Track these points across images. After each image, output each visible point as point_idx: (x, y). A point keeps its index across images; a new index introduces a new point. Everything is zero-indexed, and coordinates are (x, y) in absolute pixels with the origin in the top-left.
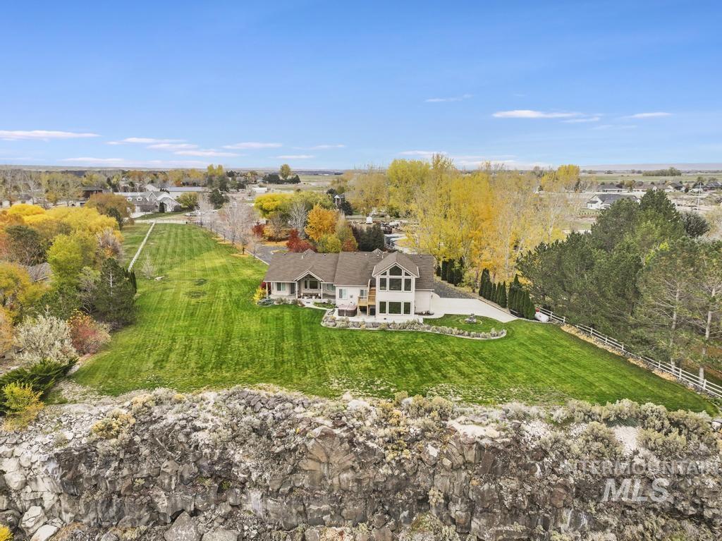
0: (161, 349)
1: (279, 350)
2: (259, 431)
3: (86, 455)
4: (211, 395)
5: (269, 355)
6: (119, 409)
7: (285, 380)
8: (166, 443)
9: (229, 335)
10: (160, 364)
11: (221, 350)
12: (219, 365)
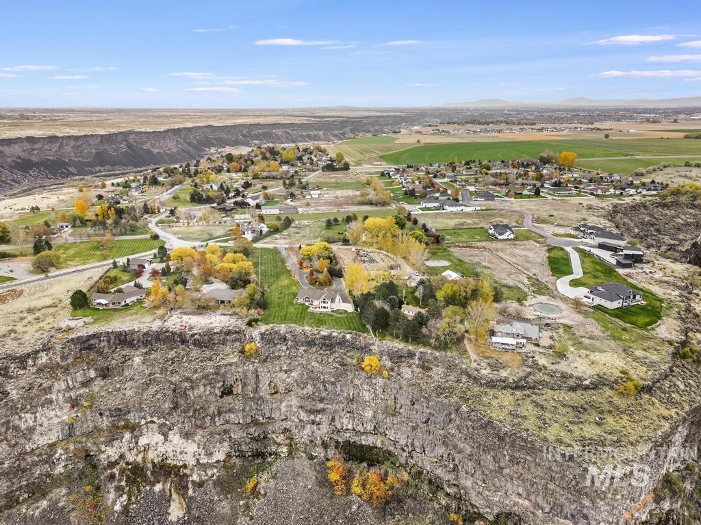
0: (273, 315)
1: (297, 317)
2: (291, 332)
3: (264, 334)
4: (283, 325)
5: (294, 318)
6: (268, 327)
7: (296, 323)
8: (276, 333)
9: (287, 313)
10: (274, 319)
11: (285, 316)
12: (285, 320)
